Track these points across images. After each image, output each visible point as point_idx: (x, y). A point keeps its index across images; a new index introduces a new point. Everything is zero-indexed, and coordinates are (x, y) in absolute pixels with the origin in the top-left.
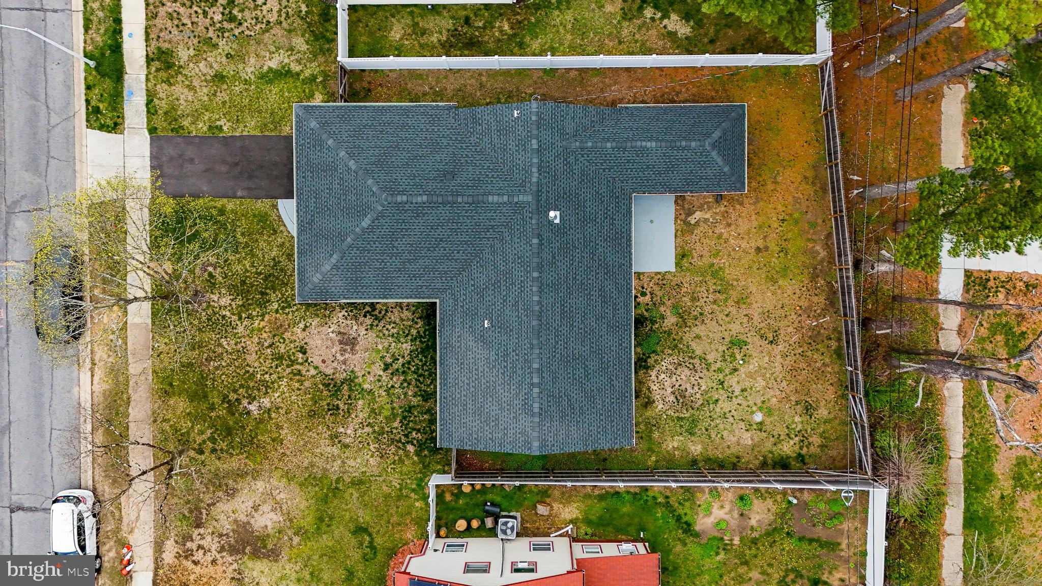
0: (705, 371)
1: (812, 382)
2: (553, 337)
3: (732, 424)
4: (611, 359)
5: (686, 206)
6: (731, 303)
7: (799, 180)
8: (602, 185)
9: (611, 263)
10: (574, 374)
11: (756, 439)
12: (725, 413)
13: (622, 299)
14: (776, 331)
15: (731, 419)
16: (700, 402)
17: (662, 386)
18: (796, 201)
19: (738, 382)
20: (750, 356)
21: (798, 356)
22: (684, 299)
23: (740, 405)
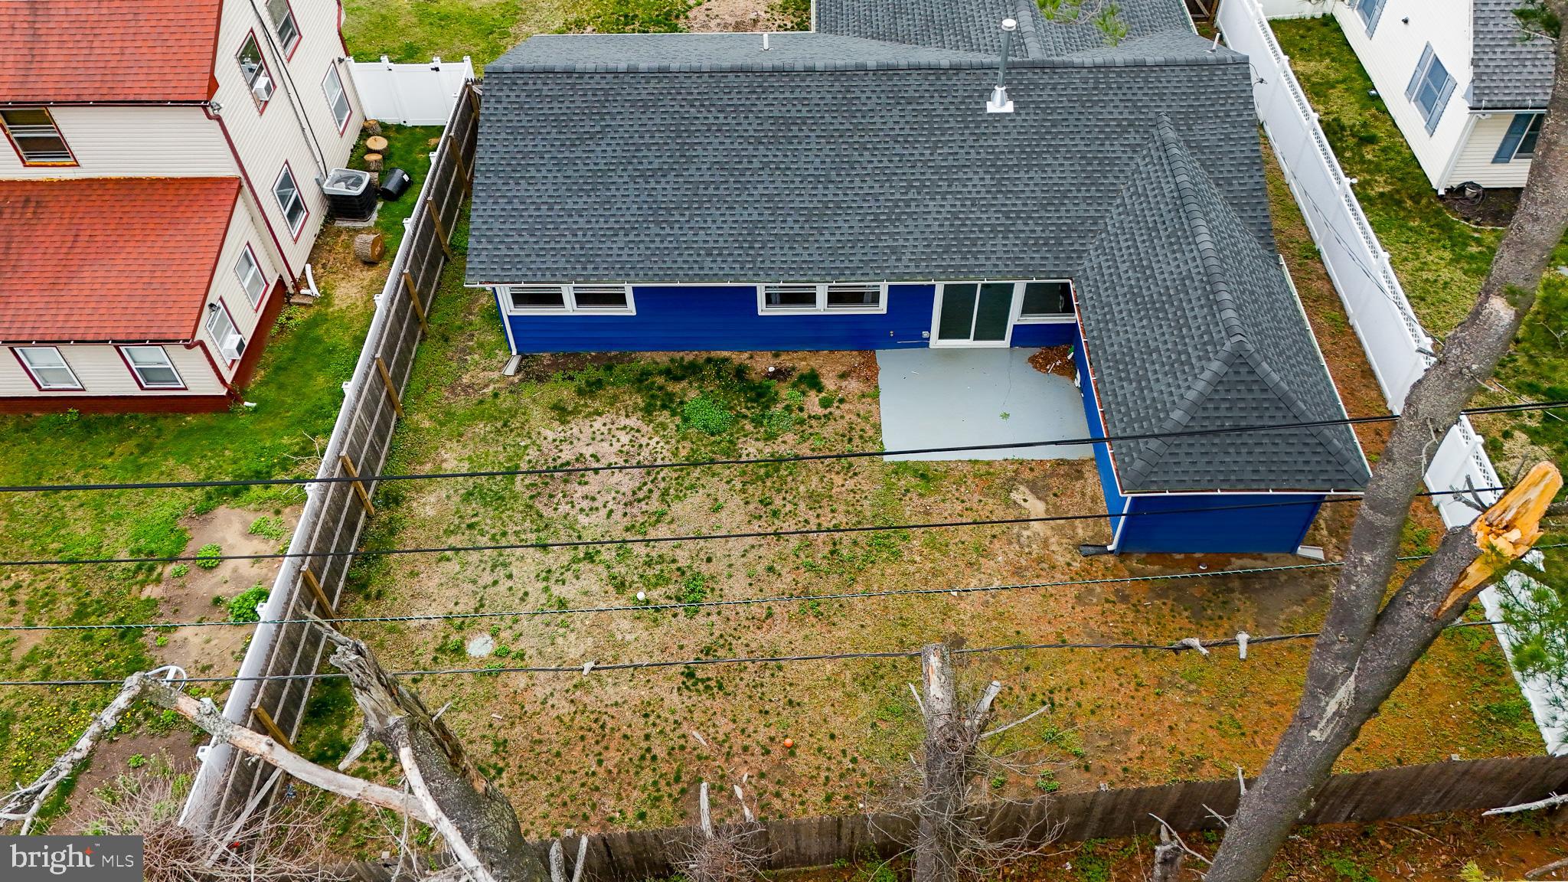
0: (626, 522)
1: (557, 786)
2: (735, 102)
3: (474, 582)
4: (676, 231)
5: (1054, 482)
6: (805, 577)
7: (1181, 747)
8: (1084, 206)
9: (902, 229)
10: (648, 146)
11: (417, 639)
12: (505, 565)
13: (816, 258)
14: (720, 688)
15: (487, 578)
16: (547, 512)
17: (599, 438)
18: (1115, 741)
19: (586, 593)
20: (655, 620)
21: (644, 745)
22: (815, 479)
23: (522, 600)
